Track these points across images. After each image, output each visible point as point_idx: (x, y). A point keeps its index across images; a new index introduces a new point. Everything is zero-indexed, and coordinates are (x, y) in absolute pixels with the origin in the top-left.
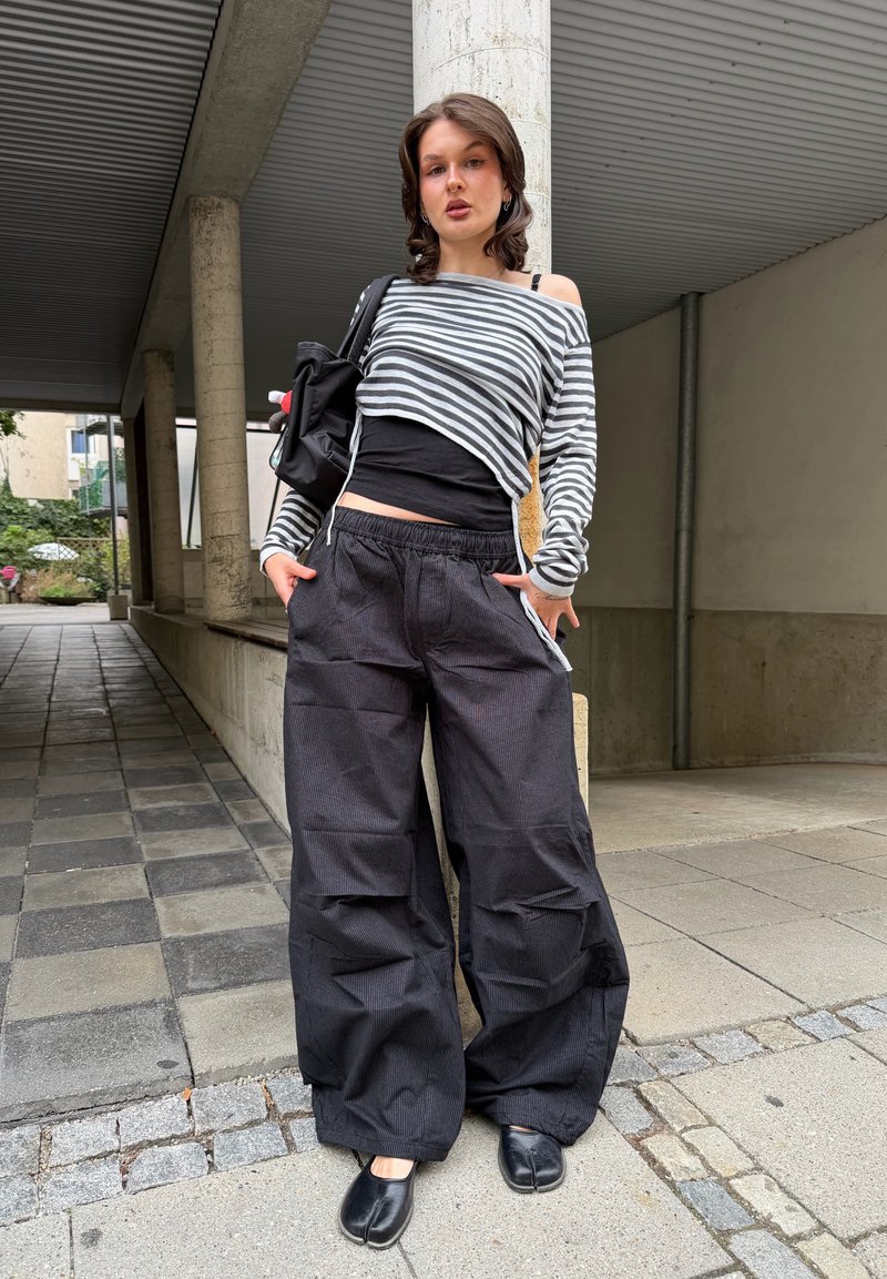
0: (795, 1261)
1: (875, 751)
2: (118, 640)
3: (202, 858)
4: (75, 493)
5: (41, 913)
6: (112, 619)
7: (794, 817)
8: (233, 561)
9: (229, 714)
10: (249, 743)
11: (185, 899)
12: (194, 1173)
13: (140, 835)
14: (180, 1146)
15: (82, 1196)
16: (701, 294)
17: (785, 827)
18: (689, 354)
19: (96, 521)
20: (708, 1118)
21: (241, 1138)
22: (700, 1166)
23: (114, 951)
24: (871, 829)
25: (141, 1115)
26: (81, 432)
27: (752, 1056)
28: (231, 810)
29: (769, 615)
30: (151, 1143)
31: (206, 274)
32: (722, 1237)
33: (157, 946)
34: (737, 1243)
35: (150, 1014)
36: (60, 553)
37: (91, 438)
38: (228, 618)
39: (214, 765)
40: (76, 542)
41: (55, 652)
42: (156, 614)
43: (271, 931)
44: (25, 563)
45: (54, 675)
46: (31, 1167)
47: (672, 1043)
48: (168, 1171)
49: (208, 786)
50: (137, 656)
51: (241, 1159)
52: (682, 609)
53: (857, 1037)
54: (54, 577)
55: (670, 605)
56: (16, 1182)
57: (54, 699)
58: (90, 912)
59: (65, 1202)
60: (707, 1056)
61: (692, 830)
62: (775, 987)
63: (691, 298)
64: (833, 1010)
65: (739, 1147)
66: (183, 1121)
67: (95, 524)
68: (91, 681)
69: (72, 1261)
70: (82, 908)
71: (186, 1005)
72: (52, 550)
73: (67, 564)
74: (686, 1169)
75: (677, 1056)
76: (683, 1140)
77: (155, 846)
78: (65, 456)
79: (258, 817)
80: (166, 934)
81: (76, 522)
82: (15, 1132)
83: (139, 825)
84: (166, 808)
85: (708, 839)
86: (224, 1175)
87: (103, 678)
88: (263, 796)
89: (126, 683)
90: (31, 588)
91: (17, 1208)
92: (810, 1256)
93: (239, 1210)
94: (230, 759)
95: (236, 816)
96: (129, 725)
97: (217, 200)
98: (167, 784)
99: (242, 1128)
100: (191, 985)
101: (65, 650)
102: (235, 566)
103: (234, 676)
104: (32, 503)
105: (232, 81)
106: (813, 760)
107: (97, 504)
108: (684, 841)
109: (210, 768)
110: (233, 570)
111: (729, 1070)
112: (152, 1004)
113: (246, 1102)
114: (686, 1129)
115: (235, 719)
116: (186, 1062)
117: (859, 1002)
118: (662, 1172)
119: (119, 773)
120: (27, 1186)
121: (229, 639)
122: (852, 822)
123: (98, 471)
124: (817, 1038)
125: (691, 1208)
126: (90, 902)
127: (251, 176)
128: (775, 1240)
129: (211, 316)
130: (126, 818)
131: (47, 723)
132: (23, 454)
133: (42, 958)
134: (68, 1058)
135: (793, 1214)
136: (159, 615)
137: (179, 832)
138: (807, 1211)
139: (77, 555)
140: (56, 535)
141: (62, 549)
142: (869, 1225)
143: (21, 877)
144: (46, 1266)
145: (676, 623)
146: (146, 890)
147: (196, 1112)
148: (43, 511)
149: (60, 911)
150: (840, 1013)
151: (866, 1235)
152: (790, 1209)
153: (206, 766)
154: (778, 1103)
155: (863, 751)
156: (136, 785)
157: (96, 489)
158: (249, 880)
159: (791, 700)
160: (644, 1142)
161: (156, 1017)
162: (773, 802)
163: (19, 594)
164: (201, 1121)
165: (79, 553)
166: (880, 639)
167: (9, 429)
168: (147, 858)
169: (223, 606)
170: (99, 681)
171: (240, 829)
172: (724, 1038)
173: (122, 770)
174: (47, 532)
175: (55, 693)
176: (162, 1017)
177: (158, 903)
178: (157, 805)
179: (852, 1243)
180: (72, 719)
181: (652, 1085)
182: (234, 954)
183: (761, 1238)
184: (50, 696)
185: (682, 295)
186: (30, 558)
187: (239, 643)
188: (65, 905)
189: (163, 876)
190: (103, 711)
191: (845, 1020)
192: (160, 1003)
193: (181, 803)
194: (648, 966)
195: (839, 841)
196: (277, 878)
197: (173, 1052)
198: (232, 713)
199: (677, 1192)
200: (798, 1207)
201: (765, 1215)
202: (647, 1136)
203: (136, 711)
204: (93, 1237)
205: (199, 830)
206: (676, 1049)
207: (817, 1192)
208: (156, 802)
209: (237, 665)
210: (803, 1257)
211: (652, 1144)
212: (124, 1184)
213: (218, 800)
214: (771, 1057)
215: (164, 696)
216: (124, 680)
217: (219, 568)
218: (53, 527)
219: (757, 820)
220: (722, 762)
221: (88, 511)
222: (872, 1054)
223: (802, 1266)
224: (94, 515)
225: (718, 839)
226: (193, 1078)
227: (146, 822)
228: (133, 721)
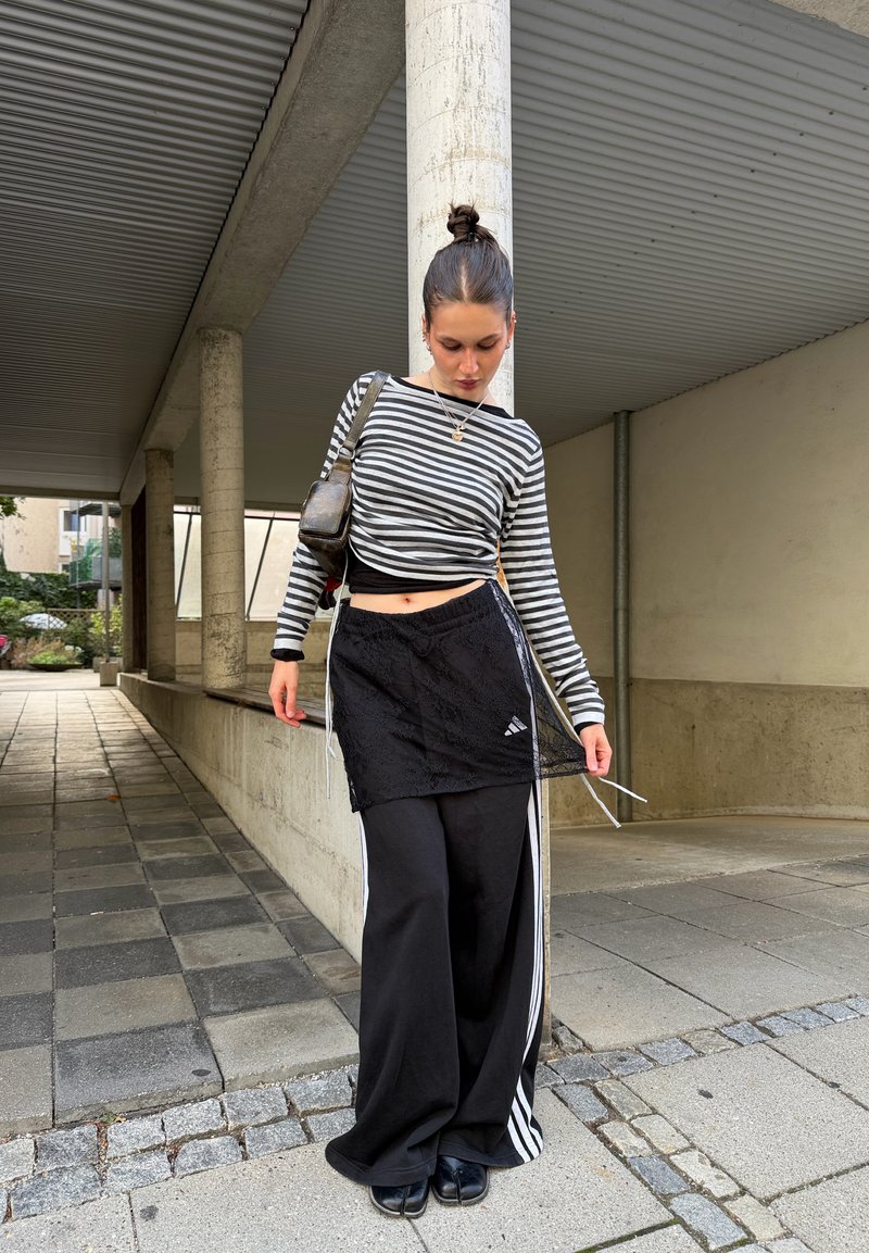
0: (723, 1217)
1: (792, 805)
2: (111, 705)
3: (209, 902)
4: (65, 567)
5: (73, 950)
6: (102, 685)
7: (721, 862)
8: (229, 636)
9: (226, 774)
10: (245, 799)
11: (199, 937)
12: (231, 1160)
13: (152, 882)
14: (217, 1139)
15: (138, 1180)
16: (630, 412)
17: (715, 871)
18: (622, 462)
19: (84, 592)
20: (652, 1108)
21: (268, 1131)
22: (646, 1146)
23: (143, 980)
24: (786, 871)
25: (182, 1115)
26: (74, 512)
27: (687, 1059)
28: (230, 860)
29: (697, 683)
30: (192, 1138)
31: (213, 393)
32: (665, 1199)
33: (179, 976)
34: (676, 1203)
35: (181, 1033)
36: (50, 622)
37: (83, 518)
38: (224, 687)
39: (211, 820)
40: (65, 613)
41: (54, 717)
42: (149, 682)
43: (277, 963)
44: (16, 632)
45: (56, 738)
46: (92, 1159)
47: (622, 1050)
48: (209, 1159)
49: (207, 838)
50: (130, 720)
51: (269, 1148)
52: (622, 678)
53: (772, 1042)
54: (43, 646)
55: (611, 674)
56: (81, 1171)
57: (58, 760)
58: (117, 949)
59: (125, 1186)
60: (650, 1059)
61: (636, 874)
62: (705, 1003)
63: (623, 415)
64: (753, 1022)
65: (678, 1130)
66: (218, 1118)
67: (83, 596)
68: (91, 744)
69: (135, 1232)
70: (109, 946)
71: (211, 1025)
72: (41, 620)
73: (57, 633)
74: (635, 1148)
75: (625, 1060)
76: (632, 1126)
77: (166, 892)
78: (57, 534)
79: (256, 865)
80: (187, 967)
81: (64, 594)
82: (76, 1131)
83: (149, 874)
84: (171, 859)
85: (649, 882)
86: (254, 1161)
87: (102, 741)
88: (259, 847)
89: (124, 746)
90: (21, 655)
91: (84, 1191)
92: (734, 1212)
93: (271, 1189)
94: (225, 814)
95: (235, 865)
96: (131, 784)
97: (224, 332)
98: (170, 837)
99: (268, 1123)
100: (213, 1008)
101: (63, 714)
102: (232, 640)
103: (232, 739)
104: (24, 576)
105: (245, 245)
106: (739, 812)
107: (86, 578)
108: (628, 884)
109: (208, 823)
110: (230, 644)
111: (669, 1070)
112: (182, 1025)
113: (269, 1102)
114: (634, 1118)
115: (232, 778)
116: (216, 1071)
117: (775, 1014)
118: (615, 1151)
119: (126, 828)
120: (91, 1174)
121: (228, 705)
122: (771, 866)
123: (89, 548)
124: (739, 1044)
125: (639, 1178)
126: (116, 941)
127: (254, 314)
128: (707, 1201)
129: (217, 428)
130: (138, 868)
131: (55, 783)
132: (18, 532)
133: (80, 988)
134: (115, 1069)
135: (721, 1181)
136: (153, 682)
137: (185, 880)
138: (733, 1178)
139: (65, 625)
140: (45, 605)
141: (52, 618)
142: (780, 1188)
143: (51, 921)
144: (114, 1236)
145: (617, 689)
146: (163, 930)
147: (229, 1112)
148: (34, 583)
149: (90, 948)
150: (758, 1023)
151: (778, 1196)
152: (718, 1177)
153: (204, 821)
154: (708, 1095)
155: (782, 805)
156: (142, 838)
157: (86, 565)
158: (254, 921)
159: (718, 759)
160: (601, 1128)
161: (186, 1035)
162: (704, 849)
163: (9, 661)
164: (233, 1118)
165: (68, 623)
166: (793, 706)
167: (10, 510)
168: (161, 903)
169: (220, 676)
170: (99, 744)
171: (241, 877)
172: (664, 1045)
173: (128, 825)
174: (38, 603)
175: (59, 755)
176: (191, 1035)
177: (176, 941)
178: (163, 857)
179: (767, 1202)
180: (77, 779)
181: (606, 1083)
182: (247, 982)
183: (695, 1200)
184: (55, 757)
185: (615, 413)
186: (21, 627)
187: (239, 709)
188: (93, 944)
189: (179, 918)
190: (105, 771)
191: (764, 1030)
192: (189, 1023)
193: (185, 855)
194: (600, 988)
195: (760, 882)
196: (278, 919)
197: (205, 1063)
198: (229, 772)
199: (628, 1166)
200: (726, 1176)
201: (699, 1182)
202: (603, 1123)
203: (136, 771)
204: (150, 1213)
205: (204, 879)
206: (624, 1054)
207: (740, 1164)
208: (162, 854)
209: (235, 728)
210: (728, 1214)
211: (605, 1129)
212: (172, 1169)
213: (218, 852)
214: (702, 1059)
215: (159, 758)
216: (120, 743)
217: (217, 642)
218: (43, 599)
219: (691, 865)
220: (660, 815)
221: (77, 584)
222: (784, 1055)
223: (728, 1220)
224: (83, 588)
225: (657, 882)
226: (223, 1083)
227: (154, 870)
228: (134, 781)
